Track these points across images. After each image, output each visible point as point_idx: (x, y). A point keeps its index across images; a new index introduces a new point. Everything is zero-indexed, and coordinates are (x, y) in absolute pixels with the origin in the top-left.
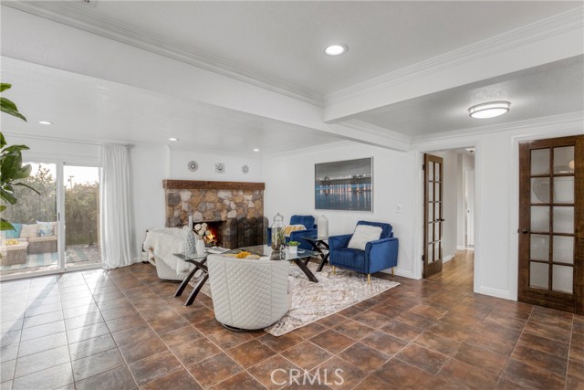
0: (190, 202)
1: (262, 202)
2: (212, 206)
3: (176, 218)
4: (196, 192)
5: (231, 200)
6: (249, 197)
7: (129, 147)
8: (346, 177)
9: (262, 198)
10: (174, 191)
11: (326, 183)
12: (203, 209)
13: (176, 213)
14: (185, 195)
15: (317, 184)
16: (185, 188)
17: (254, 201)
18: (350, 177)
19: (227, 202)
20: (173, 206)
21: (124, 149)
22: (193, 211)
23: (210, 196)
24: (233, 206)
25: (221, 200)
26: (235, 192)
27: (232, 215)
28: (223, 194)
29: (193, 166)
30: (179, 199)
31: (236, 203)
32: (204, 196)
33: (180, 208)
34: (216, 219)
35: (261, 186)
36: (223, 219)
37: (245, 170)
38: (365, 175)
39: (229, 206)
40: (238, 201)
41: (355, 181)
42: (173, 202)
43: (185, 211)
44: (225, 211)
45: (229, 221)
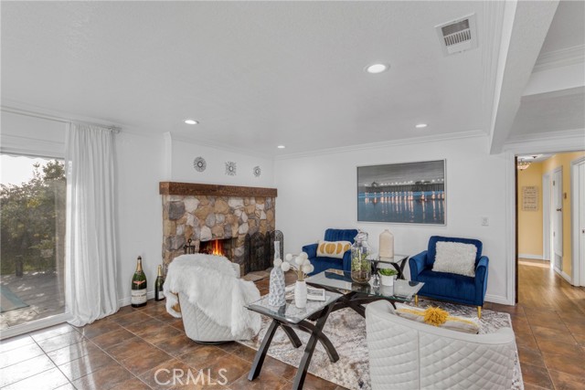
0: (197, 214)
1: (274, 212)
2: (221, 218)
3: (179, 237)
4: (205, 200)
5: (243, 210)
6: (261, 206)
7: (114, 130)
8: (405, 183)
9: (273, 207)
10: (177, 199)
11: (375, 189)
12: (212, 223)
13: (180, 230)
14: (191, 204)
15: (360, 191)
16: (191, 195)
17: (266, 211)
18: (411, 182)
19: (238, 213)
20: (176, 220)
21: (107, 132)
22: (200, 227)
23: (220, 204)
24: (245, 218)
25: (232, 211)
26: (247, 200)
27: (244, 229)
28: (235, 203)
29: (200, 164)
30: (182, 209)
31: (248, 215)
32: (213, 206)
33: (185, 222)
34: (227, 235)
35: (272, 193)
36: (234, 236)
37: (257, 171)
38: (433, 181)
39: (241, 219)
40: (250, 212)
41: (418, 187)
42: (174, 214)
43: (191, 227)
44: (237, 225)
45: (241, 238)
